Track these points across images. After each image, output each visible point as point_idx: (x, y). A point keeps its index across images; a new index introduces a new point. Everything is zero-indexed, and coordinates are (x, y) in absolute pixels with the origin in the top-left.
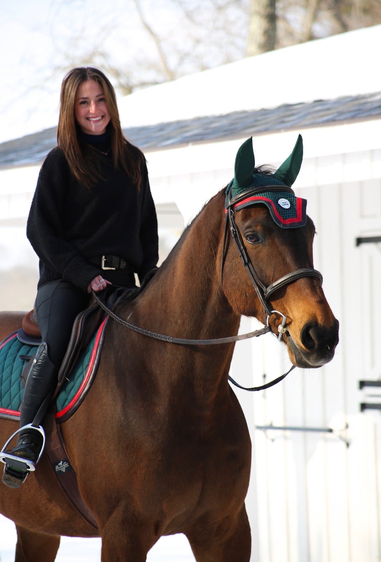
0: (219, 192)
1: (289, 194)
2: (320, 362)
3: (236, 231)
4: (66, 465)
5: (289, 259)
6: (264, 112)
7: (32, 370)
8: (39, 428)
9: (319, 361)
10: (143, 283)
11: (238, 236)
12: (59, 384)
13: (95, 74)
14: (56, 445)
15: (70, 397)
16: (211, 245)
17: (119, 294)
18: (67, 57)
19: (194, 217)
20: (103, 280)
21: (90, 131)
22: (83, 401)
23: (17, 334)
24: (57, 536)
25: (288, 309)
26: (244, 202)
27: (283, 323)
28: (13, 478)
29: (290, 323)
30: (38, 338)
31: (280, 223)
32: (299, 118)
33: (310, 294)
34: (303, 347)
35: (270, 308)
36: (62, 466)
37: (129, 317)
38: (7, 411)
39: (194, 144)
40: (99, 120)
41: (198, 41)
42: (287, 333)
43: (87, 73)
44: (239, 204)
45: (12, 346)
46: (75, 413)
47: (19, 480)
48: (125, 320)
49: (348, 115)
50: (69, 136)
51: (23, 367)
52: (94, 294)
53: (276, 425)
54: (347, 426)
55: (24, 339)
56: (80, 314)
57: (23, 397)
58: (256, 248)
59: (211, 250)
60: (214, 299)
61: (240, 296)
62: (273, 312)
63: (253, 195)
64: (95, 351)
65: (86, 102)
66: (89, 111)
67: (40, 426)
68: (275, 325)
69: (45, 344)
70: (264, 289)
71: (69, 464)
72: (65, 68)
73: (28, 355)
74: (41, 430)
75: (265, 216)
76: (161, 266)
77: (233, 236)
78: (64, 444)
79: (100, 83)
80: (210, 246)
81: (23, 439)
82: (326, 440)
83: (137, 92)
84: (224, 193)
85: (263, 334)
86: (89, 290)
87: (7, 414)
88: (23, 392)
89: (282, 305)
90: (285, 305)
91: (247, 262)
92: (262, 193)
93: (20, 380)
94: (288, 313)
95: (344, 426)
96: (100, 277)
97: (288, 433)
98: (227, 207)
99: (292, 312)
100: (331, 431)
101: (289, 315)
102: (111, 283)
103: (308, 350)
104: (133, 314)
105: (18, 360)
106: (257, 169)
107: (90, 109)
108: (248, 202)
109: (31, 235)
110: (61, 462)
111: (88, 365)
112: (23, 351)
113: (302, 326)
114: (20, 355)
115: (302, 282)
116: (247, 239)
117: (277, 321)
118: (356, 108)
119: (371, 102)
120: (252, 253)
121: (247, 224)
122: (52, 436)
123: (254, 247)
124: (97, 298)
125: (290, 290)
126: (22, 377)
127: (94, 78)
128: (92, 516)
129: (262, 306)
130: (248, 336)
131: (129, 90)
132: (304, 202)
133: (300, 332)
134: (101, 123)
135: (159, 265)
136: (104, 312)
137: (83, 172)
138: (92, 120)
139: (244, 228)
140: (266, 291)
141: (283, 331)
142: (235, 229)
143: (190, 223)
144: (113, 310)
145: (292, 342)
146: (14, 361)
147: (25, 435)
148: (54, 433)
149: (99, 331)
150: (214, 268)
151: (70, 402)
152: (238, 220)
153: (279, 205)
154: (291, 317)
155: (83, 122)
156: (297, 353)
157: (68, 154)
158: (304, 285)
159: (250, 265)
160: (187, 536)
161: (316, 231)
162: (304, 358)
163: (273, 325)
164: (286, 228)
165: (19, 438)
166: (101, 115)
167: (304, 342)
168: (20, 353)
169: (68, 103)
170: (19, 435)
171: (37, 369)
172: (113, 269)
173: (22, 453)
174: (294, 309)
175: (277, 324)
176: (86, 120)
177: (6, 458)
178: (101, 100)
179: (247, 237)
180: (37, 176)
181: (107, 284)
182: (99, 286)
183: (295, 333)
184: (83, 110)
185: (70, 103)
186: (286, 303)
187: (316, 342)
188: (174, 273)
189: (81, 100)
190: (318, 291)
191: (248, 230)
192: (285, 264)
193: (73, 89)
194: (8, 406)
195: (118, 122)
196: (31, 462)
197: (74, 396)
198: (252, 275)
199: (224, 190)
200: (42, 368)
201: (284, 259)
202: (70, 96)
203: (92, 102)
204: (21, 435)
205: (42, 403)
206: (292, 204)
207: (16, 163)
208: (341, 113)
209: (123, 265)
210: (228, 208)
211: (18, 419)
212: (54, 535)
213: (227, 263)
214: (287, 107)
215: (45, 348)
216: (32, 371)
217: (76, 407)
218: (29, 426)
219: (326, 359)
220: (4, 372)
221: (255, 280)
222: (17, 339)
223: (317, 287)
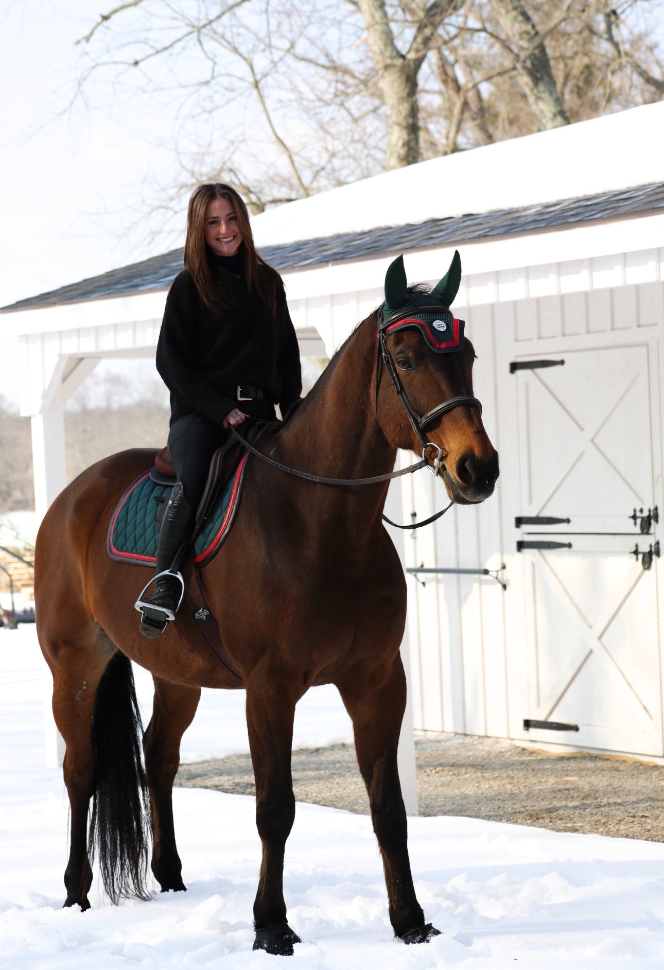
0: (371, 315)
1: (446, 315)
2: (479, 497)
3: (388, 357)
4: (206, 612)
5: (444, 387)
6: (410, 228)
7: (167, 512)
8: (178, 574)
9: (477, 496)
10: (287, 416)
11: (390, 363)
12: (197, 527)
13: (224, 191)
14: (196, 592)
15: (209, 541)
16: (365, 373)
17: (261, 427)
18: (193, 174)
19: (343, 342)
20: (240, 413)
21: (220, 252)
22: (223, 544)
23: (150, 473)
24: (199, 687)
25: (444, 441)
26: (396, 325)
27: (439, 456)
28: (151, 628)
29: (446, 456)
30: (172, 477)
31: (434, 347)
32: (447, 234)
33: (467, 424)
34: (460, 481)
35: (426, 440)
36: (202, 614)
37: (272, 452)
38: (143, 557)
39: (333, 265)
40: (231, 241)
41: (333, 155)
42: (444, 467)
43: (216, 191)
44: (391, 327)
45: (145, 487)
46: (216, 558)
47: (159, 630)
48: (267, 456)
49: (501, 230)
50: (199, 259)
51: (157, 510)
52: (233, 429)
53: (426, 567)
54: (504, 567)
55: (157, 478)
56: (218, 450)
57: (159, 542)
58: (408, 375)
59: (365, 378)
60: (369, 432)
61: (395, 427)
62: (428, 444)
63: (405, 317)
64: (235, 490)
65: (215, 222)
66: (219, 231)
67: (178, 572)
68: (431, 458)
69: (180, 483)
70: (418, 419)
71: (210, 611)
72: (193, 185)
73: (163, 496)
74: (180, 577)
75: (418, 340)
76: (307, 397)
77: (385, 362)
78: (204, 592)
79: (231, 201)
80: (363, 374)
81: (161, 586)
82: (481, 582)
83: (270, 211)
84: (376, 315)
85: (419, 468)
86: (225, 425)
87: (142, 560)
88: (159, 536)
89: (438, 436)
90: (441, 437)
91: (399, 390)
92: (415, 315)
93: (156, 523)
94: (444, 445)
95: (499, 567)
96: (237, 410)
97: (440, 575)
98: (379, 330)
99: (448, 443)
100: (486, 572)
101: (444, 447)
102: (248, 416)
103: (464, 485)
104: (276, 449)
105: (152, 503)
106: (411, 289)
107: (221, 229)
108: (400, 325)
109: (161, 366)
110: (201, 609)
111: (228, 506)
112: (156, 492)
113: (457, 458)
114: (155, 496)
115: (458, 411)
116: (399, 366)
117: (433, 454)
118: (509, 222)
119: (525, 216)
120: (405, 380)
121: (399, 348)
122: (191, 581)
123: (407, 374)
124: (235, 433)
125: (445, 420)
126: (157, 520)
127: (224, 196)
128: (236, 666)
129: (417, 437)
130: (402, 472)
131: (261, 208)
132: (462, 324)
133: (455, 465)
134: (232, 244)
135: (303, 395)
136: (243, 448)
137: (213, 299)
138: (223, 241)
139: (396, 354)
140: (421, 422)
141: (440, 465)
142: (387, 355)
143: (339, 349)
144: (254, 444)
145: (448, 476)
146: (147, 503)
147: (162, 582)
148: (193, 579)
149: (238, 468)
150: (368, 398)
151: (209, 546)
152: (390, 345)
153: (434, 327)
154: (448, 450)
155: (213, 243)
156: (454, 488)
157: (197, 278)
158: (460, 414)
159: (404, 394)
160: (337, 686)
161: (476, 354)
162: (461, 493)
163: (429, 458)
164: (441, 352)
165: (156, 585)
166: (233, 235)
167: (460, 475)
168: (154, 494)
169: (197, 225)
170: (156, 582)
171: (173, 511)
172: (249, 399)
173: (160, 601)
174: (450, 440)
175: (433, 457)
176: (216, 241)
177: (143, 606)
178: (231, 219)
179: (399, 363)
180: (164, 302)
181: (246, 417)
182: (237, 419)
183: (451, 466)
184: (213, 231)
185: (199, 224)
186: (442, 433)
187: (473, 476)
188: (323, 404)
189: (210, 220)
190: (475, 420)
191: (400, 356)
192: (440, 391)
193: (201, 208)
194: (144, 552)
195: (251, 242)
196: (170, 611)
197: (214, 539)
198: (407, 406)
199: (376, 312)
200: (178, 509)
201: (439, 387)
202: (198, 216)
203: (223, 222)
204: (158, 582)
205: (179, 547)
206: (449, 326)
207: (141, 288)
208: (493, 228)
209: (260, 395)
210: (379, 333)
211: (154, 565)
212: (195, 687)
213: (380, 392)
214: (435, 221)
215: (180, 488)
216: (167, 514)
217: (216, 550)
218: (167, 572)
219: (486, 494)
220: (138, 515)
221: (409, 410)
222: (150, 478)
223: (475, 416)
